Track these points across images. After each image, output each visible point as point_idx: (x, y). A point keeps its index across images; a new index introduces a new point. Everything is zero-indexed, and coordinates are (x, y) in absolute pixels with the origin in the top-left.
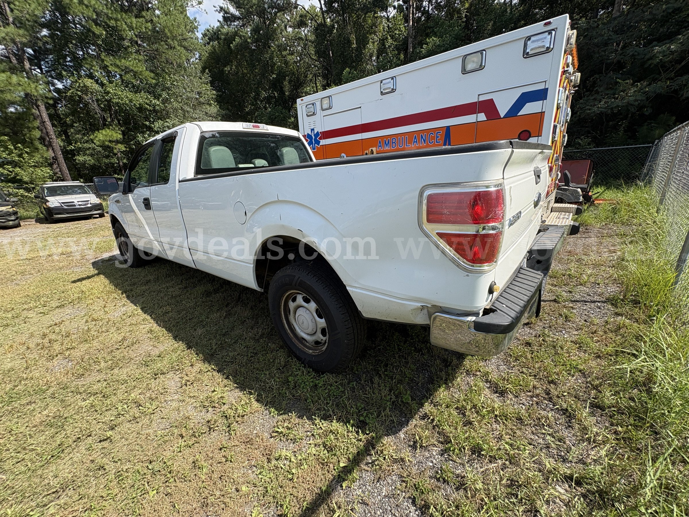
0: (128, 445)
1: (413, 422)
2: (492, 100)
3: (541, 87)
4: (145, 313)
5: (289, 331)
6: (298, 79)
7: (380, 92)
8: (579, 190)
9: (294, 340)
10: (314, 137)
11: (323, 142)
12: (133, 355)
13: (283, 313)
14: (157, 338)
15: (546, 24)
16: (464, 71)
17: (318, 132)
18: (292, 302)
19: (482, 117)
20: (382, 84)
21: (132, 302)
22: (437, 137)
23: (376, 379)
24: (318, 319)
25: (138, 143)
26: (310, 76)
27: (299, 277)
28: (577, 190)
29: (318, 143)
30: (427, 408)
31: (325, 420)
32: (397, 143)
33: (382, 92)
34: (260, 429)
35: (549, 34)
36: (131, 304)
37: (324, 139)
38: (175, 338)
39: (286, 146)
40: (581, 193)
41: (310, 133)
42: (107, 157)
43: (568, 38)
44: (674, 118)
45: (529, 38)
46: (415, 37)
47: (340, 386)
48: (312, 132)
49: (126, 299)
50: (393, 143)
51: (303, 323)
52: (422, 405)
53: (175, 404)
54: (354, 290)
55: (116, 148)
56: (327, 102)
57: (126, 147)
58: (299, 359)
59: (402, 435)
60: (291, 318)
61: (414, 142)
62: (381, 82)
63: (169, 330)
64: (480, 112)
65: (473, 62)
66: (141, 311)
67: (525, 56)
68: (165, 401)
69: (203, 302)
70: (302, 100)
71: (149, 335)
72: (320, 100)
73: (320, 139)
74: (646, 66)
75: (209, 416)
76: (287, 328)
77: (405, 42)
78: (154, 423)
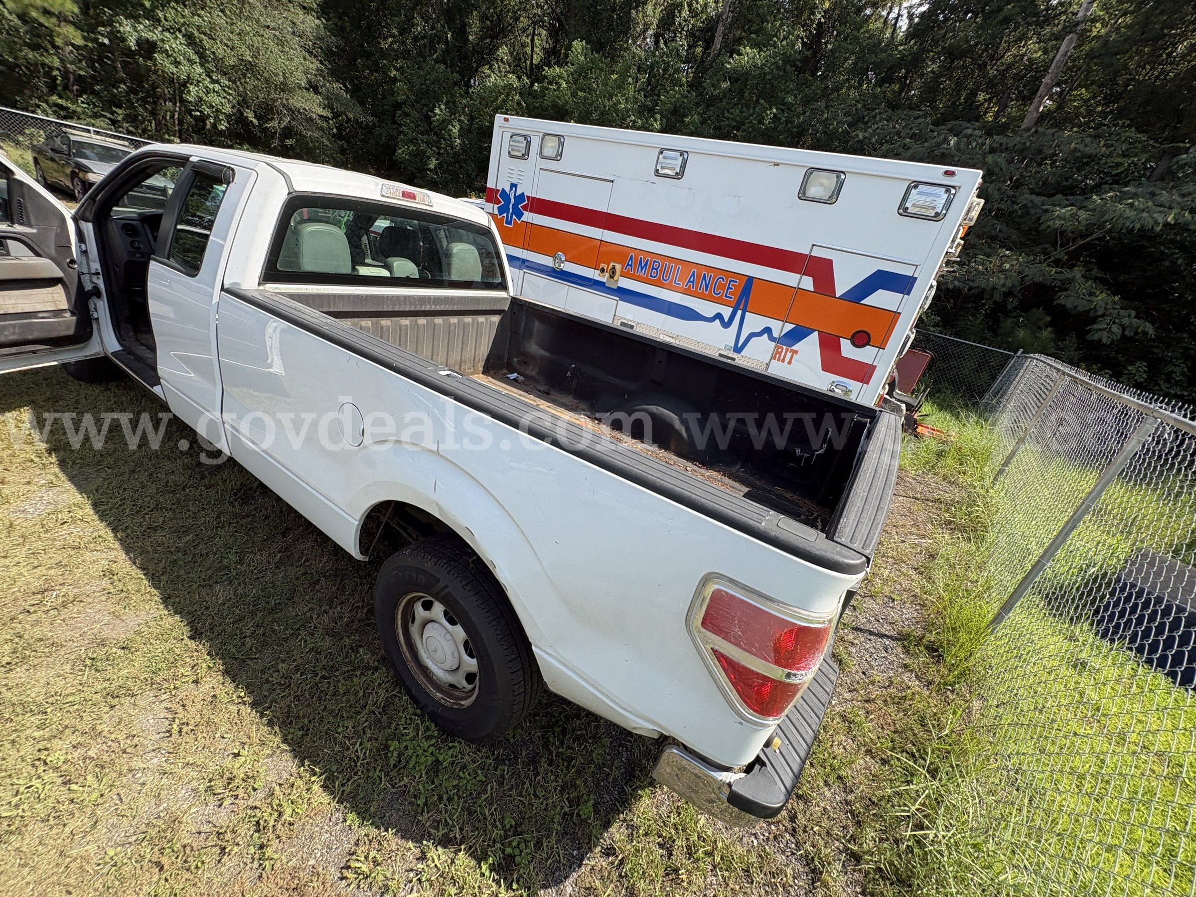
0: (38, 883)
1: (589, 863)
2: (829, 263)
3: (907, 271)
4: (102, 520)
5: (404, 648)
6: (500, 19)
7: (653, 169)
8: (903, 406)
9: (411, 665)
10: (513, 201)
11: (529, 217)
12: (61, 633)
13: (399, 617)
14: (123, 597)
15: (947, 173)
16: (802, 195)
17: (523, 194)
18: (421, 608)
19: (807, 283)
20: (661, 156)
21: (71, 479)
22: (729, 288)
23: (544, 765)
24: (466, 657)
25: (118, 38)
26: (524, 21)
27: (447, 586)
28: (900, 406)
29: (520, 215)
30: (617, 833)
31: (445, 847)
32: (661, 271)
33: (657, 171)
34: (322, 855)
35: (947, 191)
36: (68, 485)
37: (531, 211)
38: (166, 600)
39: (461, 240)
40: (904, 412)
41: (507, 190)
42: (35, 47)
43: (970, 208)
44: (1049, 319)
45: (916, 184)
46: (730, 27)
47: (479, 772)
48: (511, 189)
49: (57, 470)
50: (653, 268)
51: (435, 651)
52: (607, 825)
53: (151, 779)
54: (545, 656)
55: (59, 34)
56: (553, 144)
57: (85, 38)
58: (415, 700)
59: (568, 887)
60: (414, 630)
61: (689, 281)
62: (661, 152)
63: (154, 578)
64: (806, 274)
65: (822, 185)
66: (92, 512)
67: (901, 211)
68: (130, 770)
69: (235, 516)
70: (506, 120)
71: (105, 583)
72: (541, 135)
73: (525, 208)
74: (1042, 228)
75: (222, 819)
76: (403, 642)
77: (710, 27)
78: (101, 828)
